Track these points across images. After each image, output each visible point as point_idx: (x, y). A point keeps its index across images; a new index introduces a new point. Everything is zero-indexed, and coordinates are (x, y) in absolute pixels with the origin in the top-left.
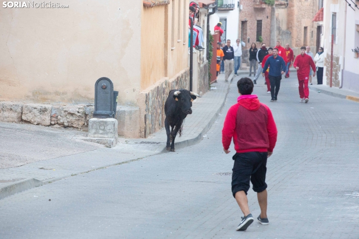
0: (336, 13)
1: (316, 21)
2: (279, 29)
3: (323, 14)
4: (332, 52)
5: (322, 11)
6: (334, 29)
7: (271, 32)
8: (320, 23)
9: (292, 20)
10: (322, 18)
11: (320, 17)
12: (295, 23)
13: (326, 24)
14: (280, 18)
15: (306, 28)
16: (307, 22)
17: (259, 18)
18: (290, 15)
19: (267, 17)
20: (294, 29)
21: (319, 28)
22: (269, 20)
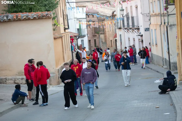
0: (121, 35)
1: (114, 38)
2: (102, 42)
3: (116, 35)
4: (121, 48)
5: (116, 34)
6: (121, 40)
7: (99, 43)
8: (116, 38)
9: (107, 38)
10: (117, 37)
11: (116, 36)
12: (108, 39)
13: (118, 38)
14: (102, 38)
15: (111, 41)
16: (111, 38)
17: (95, 39)
18: (105, 37)
19: (98, 38)
20: (107, 41)
21: (116, 40)
22: (98, 39)
